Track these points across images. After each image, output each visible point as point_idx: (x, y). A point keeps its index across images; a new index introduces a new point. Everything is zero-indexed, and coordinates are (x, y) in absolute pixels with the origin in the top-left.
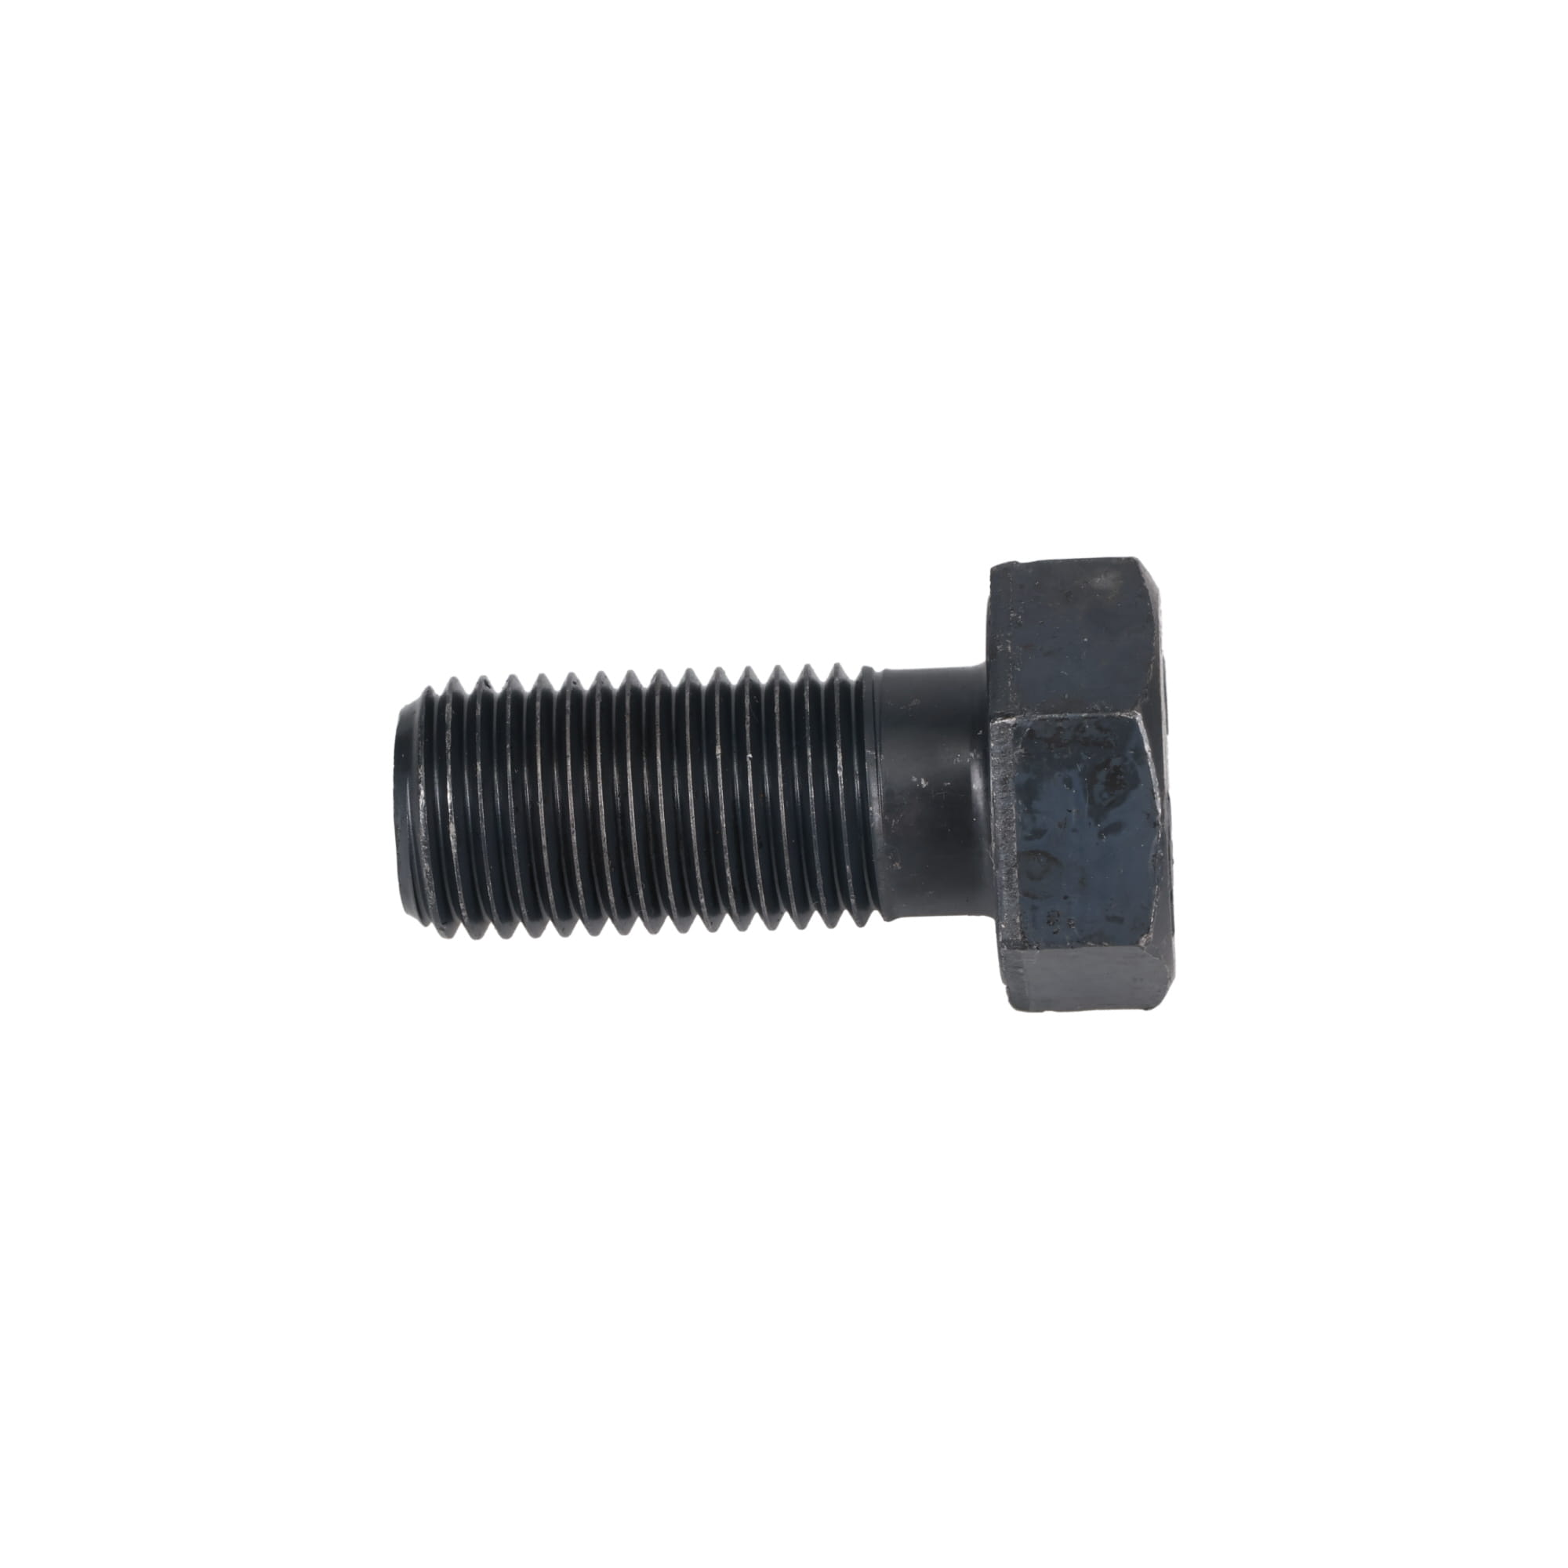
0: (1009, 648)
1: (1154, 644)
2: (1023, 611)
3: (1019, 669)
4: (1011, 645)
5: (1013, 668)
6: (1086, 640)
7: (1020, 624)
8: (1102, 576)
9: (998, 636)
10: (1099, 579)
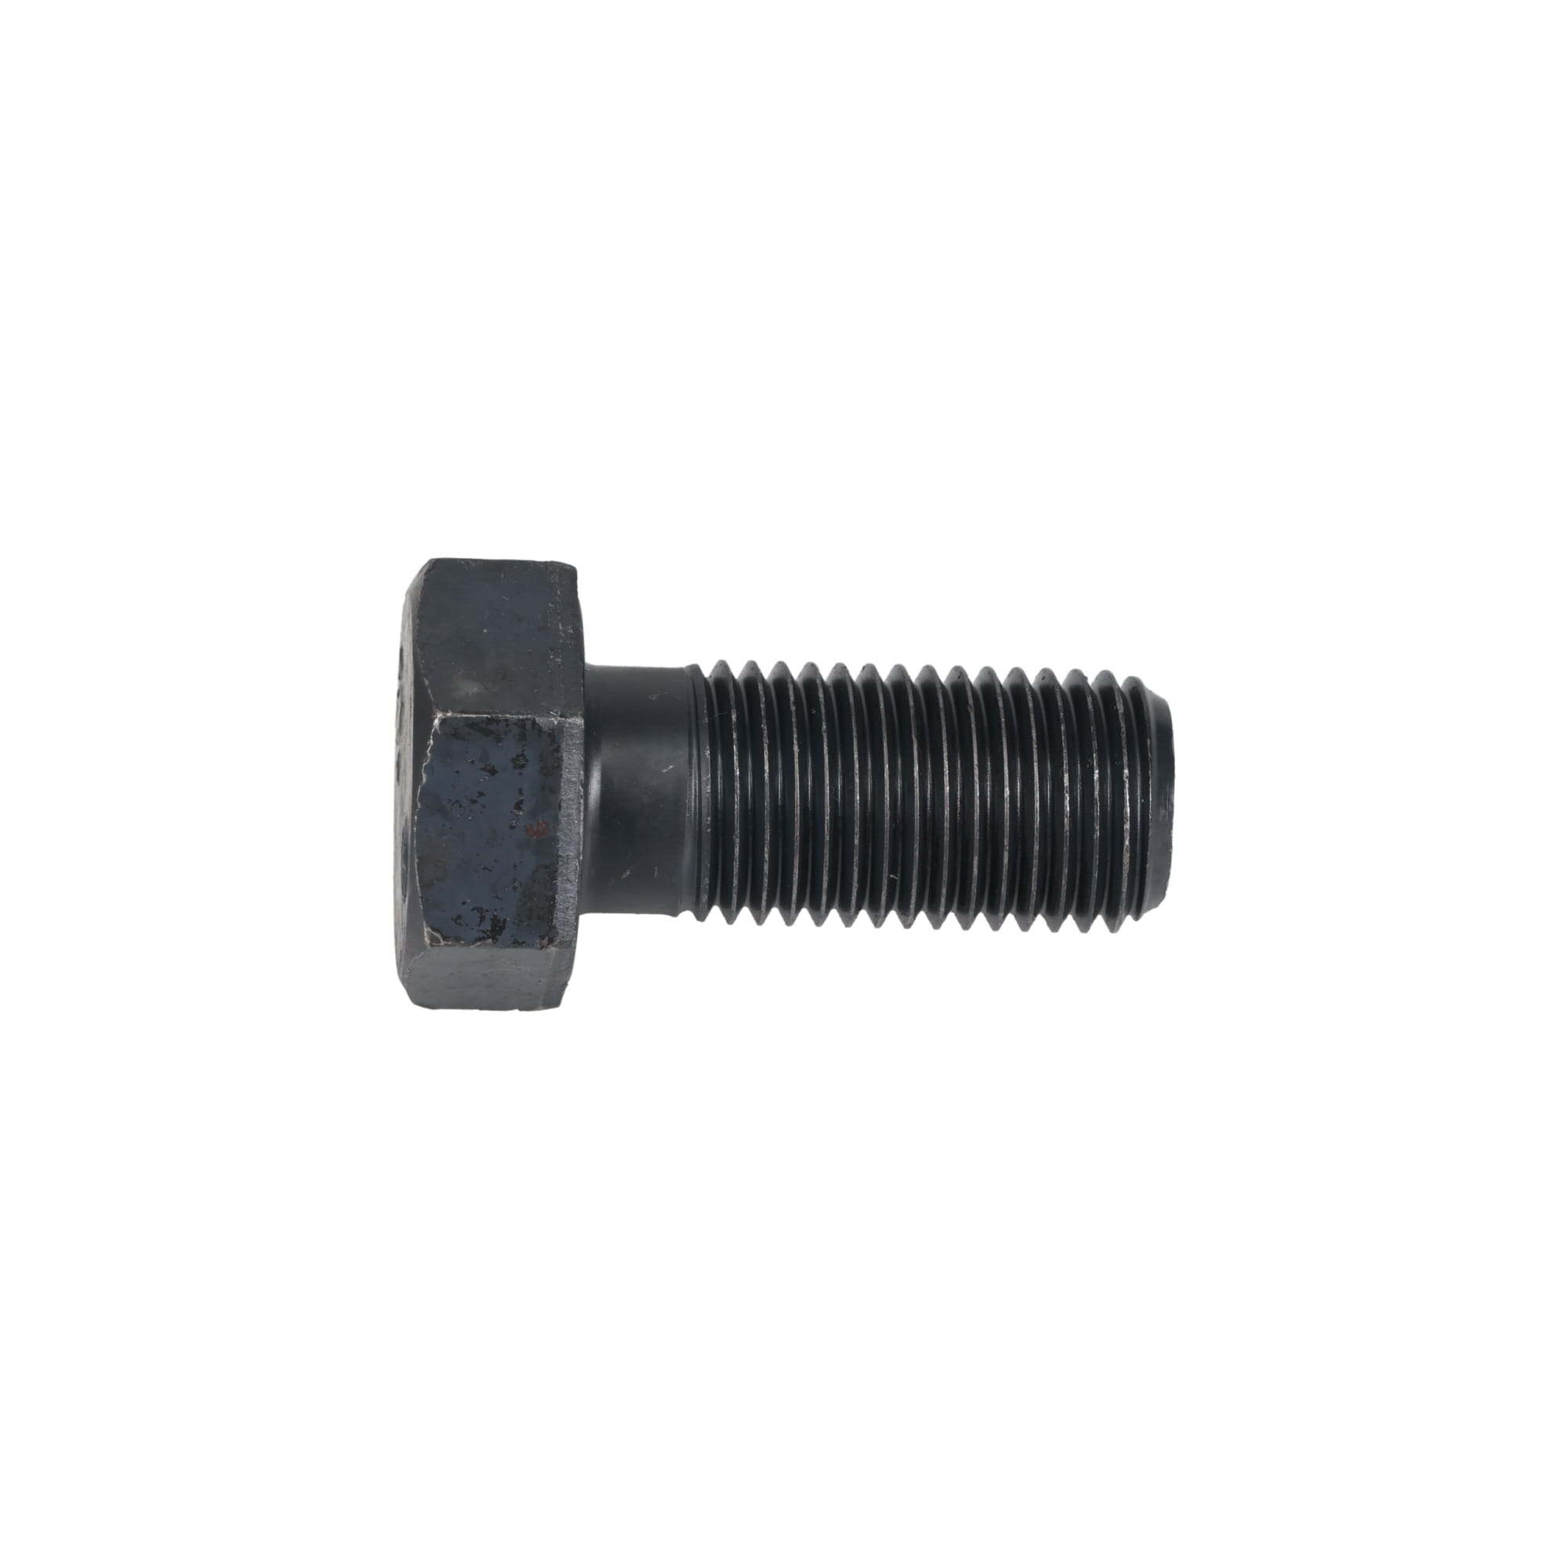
0: (561, 627)
1: (418, 621)
2: (549, 662)
3: (550, 605)
4: (559, 630)
5: (556, 607)
6: (485, 631)
7: (552, 650)
8: (470, 693)
9: (573, 643)
10: (474, 691)
